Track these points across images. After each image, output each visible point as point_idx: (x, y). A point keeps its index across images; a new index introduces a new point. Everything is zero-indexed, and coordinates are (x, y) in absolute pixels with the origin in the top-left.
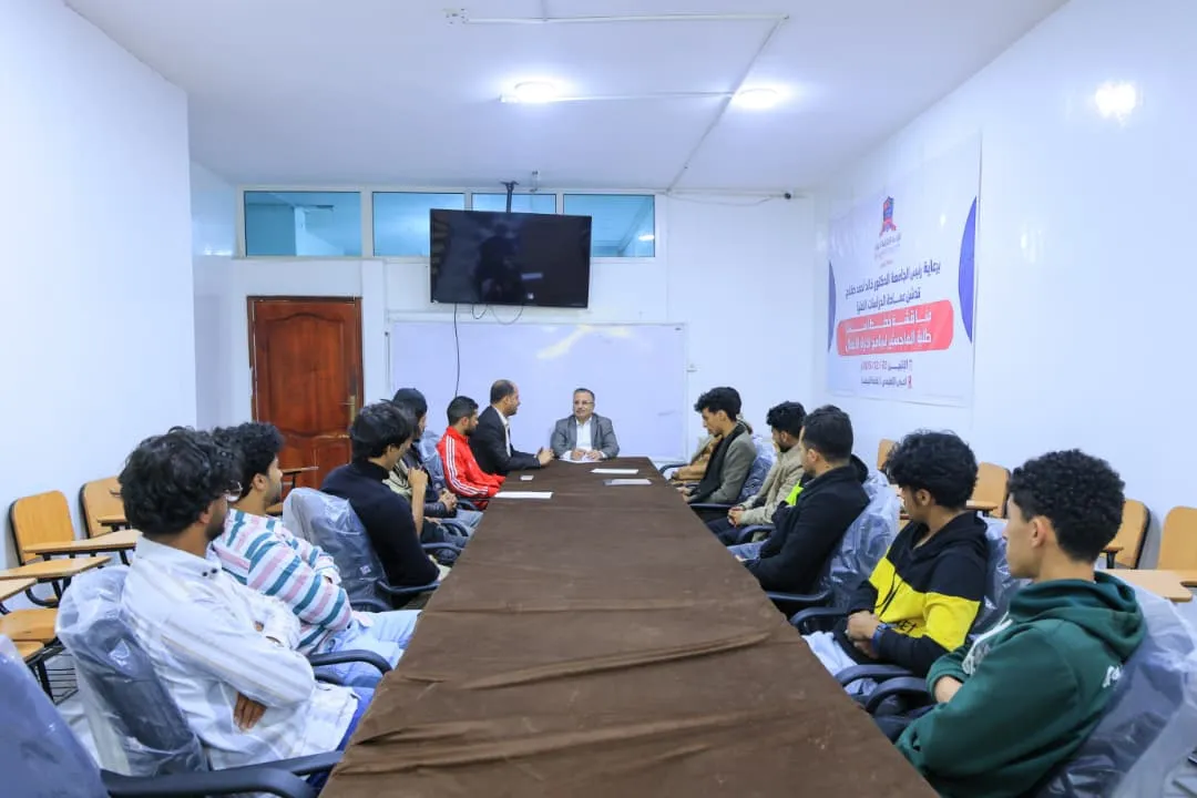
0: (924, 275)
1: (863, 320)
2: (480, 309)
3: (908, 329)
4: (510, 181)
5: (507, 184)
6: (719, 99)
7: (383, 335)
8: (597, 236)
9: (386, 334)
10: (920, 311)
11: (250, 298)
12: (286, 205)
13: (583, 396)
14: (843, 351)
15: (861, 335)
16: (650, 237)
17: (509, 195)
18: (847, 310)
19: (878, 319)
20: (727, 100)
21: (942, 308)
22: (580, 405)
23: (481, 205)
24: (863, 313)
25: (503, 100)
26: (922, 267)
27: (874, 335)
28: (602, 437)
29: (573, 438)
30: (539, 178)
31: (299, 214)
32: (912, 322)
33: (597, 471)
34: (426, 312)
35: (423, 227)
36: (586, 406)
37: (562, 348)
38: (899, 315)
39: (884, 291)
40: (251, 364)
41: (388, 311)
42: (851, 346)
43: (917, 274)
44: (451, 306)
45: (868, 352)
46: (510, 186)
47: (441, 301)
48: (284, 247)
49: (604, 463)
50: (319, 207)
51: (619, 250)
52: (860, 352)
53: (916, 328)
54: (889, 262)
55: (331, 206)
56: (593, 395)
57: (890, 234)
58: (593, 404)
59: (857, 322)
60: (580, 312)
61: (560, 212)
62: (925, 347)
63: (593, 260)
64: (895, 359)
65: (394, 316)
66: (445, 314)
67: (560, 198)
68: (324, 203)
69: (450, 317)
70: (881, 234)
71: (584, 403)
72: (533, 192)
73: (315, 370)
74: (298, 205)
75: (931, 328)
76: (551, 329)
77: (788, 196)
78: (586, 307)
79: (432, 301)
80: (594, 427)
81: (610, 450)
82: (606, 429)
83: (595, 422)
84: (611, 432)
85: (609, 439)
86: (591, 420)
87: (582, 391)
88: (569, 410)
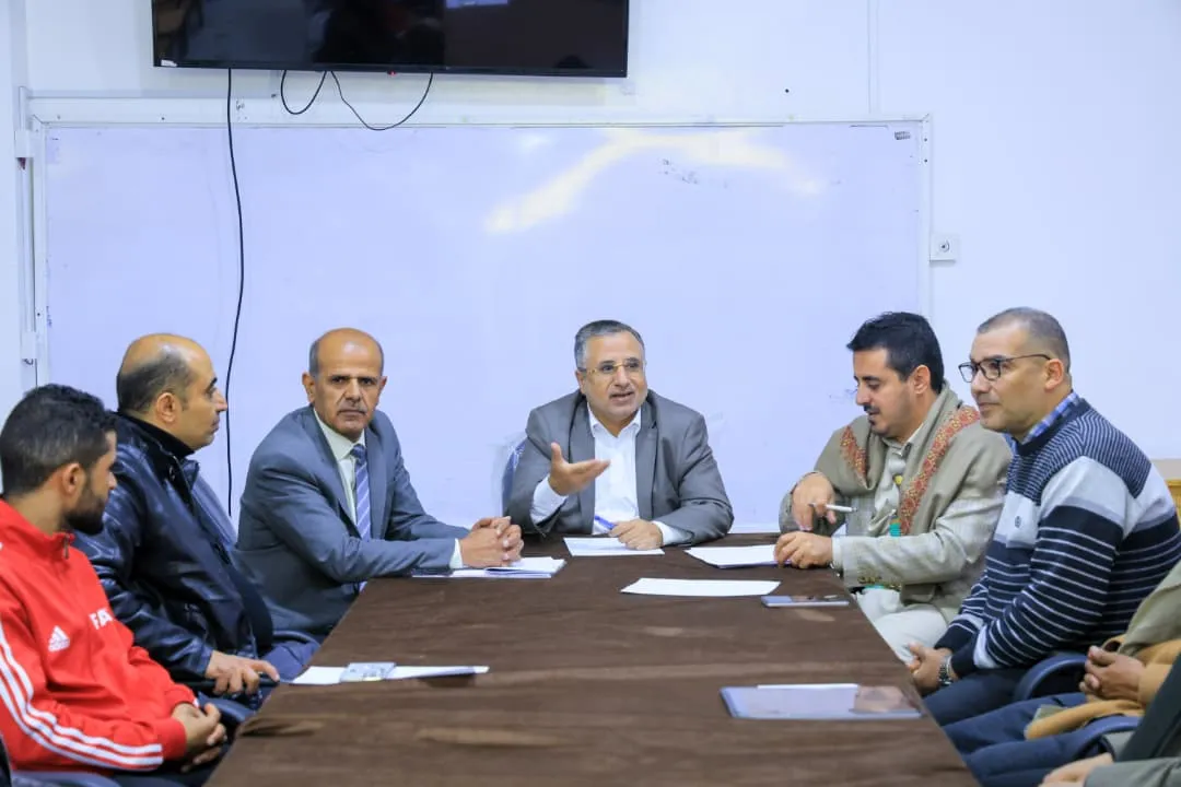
2: (302, 85)
7: (15, 163)
9: (22, 161)
22: (623, 376)
28: (675, 473)
33: (646, 586)
34: (148, 94)
37: (556, 198)
44: (217, 78)
47: (184, 61)
49: (674, 562)
60: (608, 88)
65: (46, 109)
66: (198, 98)
71: (632, 365)
76: (532, 142)
78: (624, 74)
79: (157, 63)
80: (649, 446)
81: (695, 517)
82: (682, 459)
83: (652, 422)
84: (705, 458)
85: (696, 483)
86: (637, 420)
87: (613, 325)
88: (567, 383)
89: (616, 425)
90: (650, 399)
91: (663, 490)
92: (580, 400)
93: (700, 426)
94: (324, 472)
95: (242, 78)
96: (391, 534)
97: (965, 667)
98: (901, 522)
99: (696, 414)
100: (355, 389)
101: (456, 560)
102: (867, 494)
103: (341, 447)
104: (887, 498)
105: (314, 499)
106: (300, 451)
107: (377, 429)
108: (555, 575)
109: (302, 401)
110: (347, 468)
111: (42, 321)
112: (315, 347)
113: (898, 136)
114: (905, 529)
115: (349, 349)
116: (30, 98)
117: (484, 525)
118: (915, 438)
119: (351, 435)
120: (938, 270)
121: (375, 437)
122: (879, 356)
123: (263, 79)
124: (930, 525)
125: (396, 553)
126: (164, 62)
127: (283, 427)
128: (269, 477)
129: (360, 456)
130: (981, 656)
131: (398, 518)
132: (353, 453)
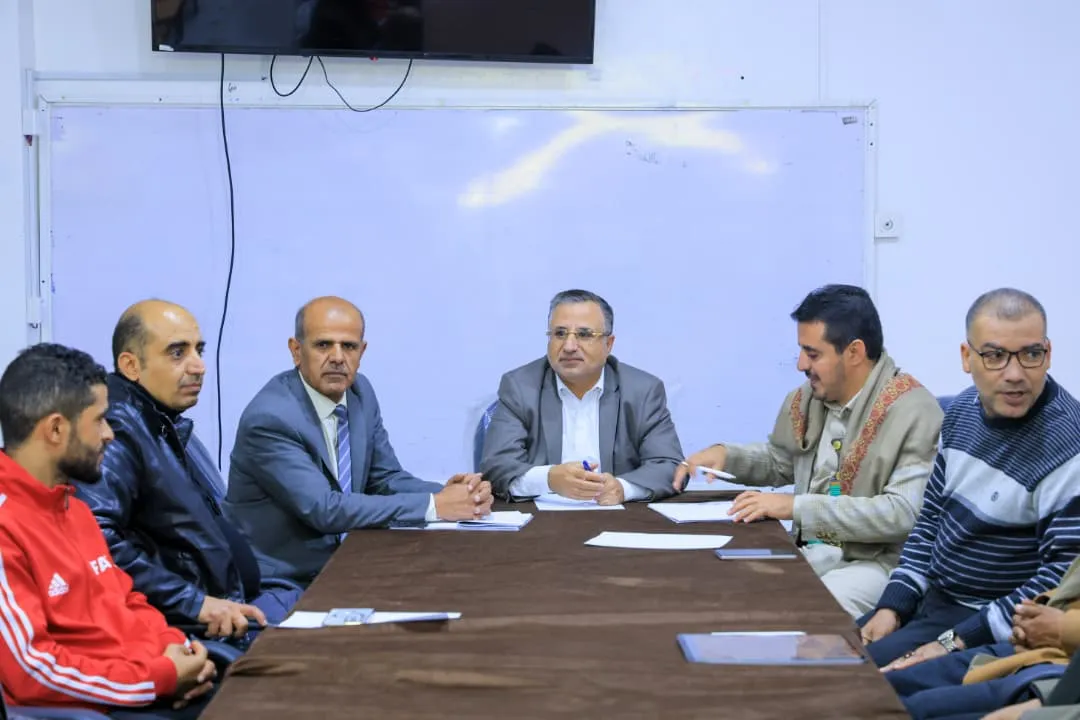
2: (290, 69)
7: (22, 140)
9: (29, 138)
13: (580, 314)
22: (571, 343)
33: (607, 539)
34: (147, 77)
36: (588, 345)
37: (527, 175)
41: (31, 77)
44: (211, 61)
47: (180, 46)
49: (636, 516)
56: (608, 310)
58: (608, 336)
65: (53, 91)
66: (193, 82)
69: (208, 92)
71: (584, 334)
76: (503, 124)
78: (590, 61)
79: (155, 48)
80: (612, 408)
81: (654, 475)
82: (642, 421)
83: (615, 388)
84: (663, 421)
85: (655, 443)
86: (600, 384)
87: (577, 295)
88: (537, 348)
89: (579, 387)
90: (611, 363)
91: (624, 451)
92: (546, 366)
93: (659, 391)
94: (308, 431)
95: (235, 63)
96: (370, 488)
99: (657, 379)
100: (338, 353)
101: (431, 513)
103: (324, 407)
105: (299, 456)
106: (286, 410)
107: (357, 390)
108: (523, 529)
109: (290, 364)
110: (330, 427)
111: (46, 288)
112: (301, 315)
113: (846, 121)
114: (846, 489)
115: (333, 316)
116: (37, 79)
117: (458, 481)
118: (855, 402)
119: (334, 396)
120: (884, 246)
121: (356, 399)
122: (818, 329)
123: (255, 64)
124: (877, 488)
125: (375, 506)
126: (161, 47)
127: (269, 388)
128: (257, 434)
129: (342, 415)
131: (377, 474)
132: (335, 412)
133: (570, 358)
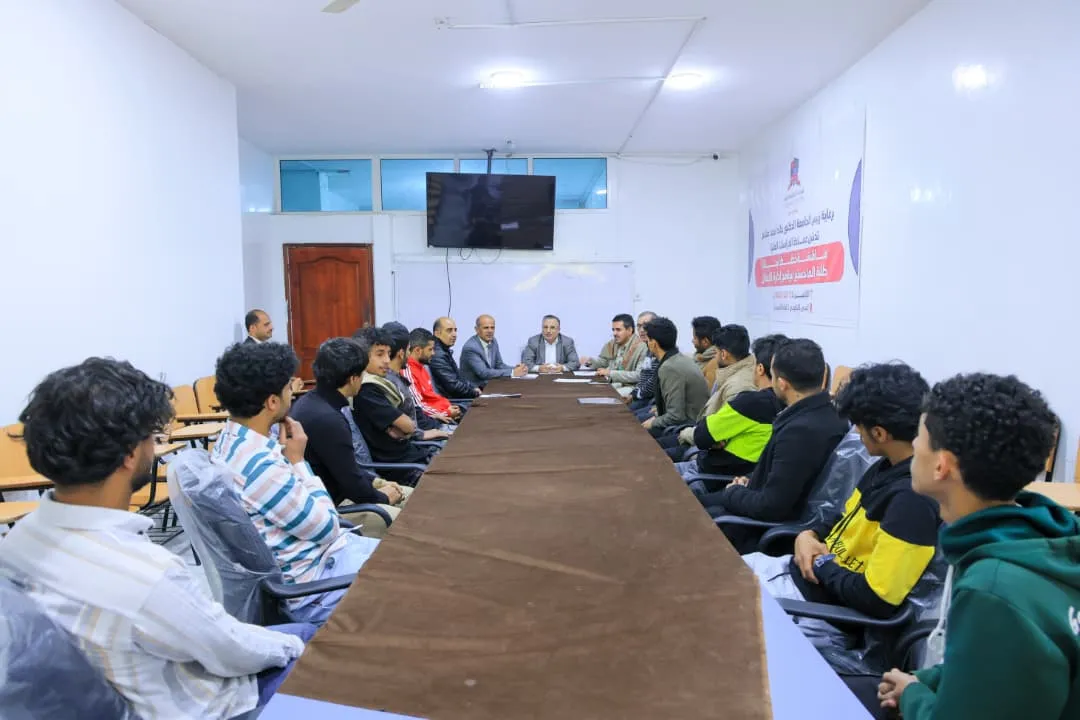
0: (822, 221)
1: (776, 257)
2: (466, 252)
3: (810, 265)
4: (490, 149)
5: (488, 152)
6: (655, 81)
7: (390, 274)
8: (560, 191)
9: (393, 272)
10: (819, 250)
11: (285, 245)
12: (314, 170)
13: (551, 322)
14: (759, 284)
15: (773, 270)
16: (603, 192)
17: (490, 159)
18: (763, 250)
19: (786, 257)
20: (661, 83)
21: (835, 249)
22: (548, 330)
23: (467, 168)
24: (775, 253)
25: (482, 87)
26: (820, 214)
27: (784, 270)
28: (566, 354)
29: (542, 355)
30: (513, 146)
31: (323, 178)
32: (813, 259)
33: (559, 380)
35: (421, 186)
36: (554, 330)
37: (532, 283)
38: (802, 253)
39: (791, 234)
40: (287, 298)
41: (394, 255)
42: (766, 279)
43: (816, 221)
44: (443, 250)
45: (779, 284)
46: (490, 153)
47: (435, 246)
48: (312, 205)
50: (340, 171)
51: (580, 203)
52: (773, 284)
53: (816, 264)
54: (796, 211)
55: (347, 171)
56: (559, 321)
57: (795, 188)
58: (559, 328)
59: (770, 260)
60: (547, 254)
61: (530, 173)
62: (822, 280)
63: (556, 211)
64: (800, 289)
65: (398, 258)
66: (439, 256)
67: (530, 161)
68: (342, 169)
69: (443, 258)
70: (789, 188)
71: (553, 327)
72: (509, 157)
73: (337, 301)
74: (323, 170)
75: (827, 263)
76: (524, 268)
77: (716, 157)
78: (552, 249)
79: (428, 246)
80: (559, 347)
81: (571, 365)
82: (568, 349)
83: (560, 342)
84: (573, 350)
86: (557, 340)
87: (550, 317)
88: (539, 331)
89: (551, 342)
90: (560, 335)
91: (563, 358)
92: (541, 336)
93: (572, 342)
94: (481, 351)
96: (496, 367)
97: (635, 398)
98: (624, 365)
100: (490, 330)
101: (512, 375)
102: (614, 358)
103: (485, 345)
104: (619, 359)
105: (478, 358)
107: (493, 341)
108: (536, 379)
109: (475, 333)
110: (486, 350)
112: (478, 320)
114: (624, 369)
115: (487, 320)
117: (518, 366)
118: (627, 345)
119: (487, 342)
120: (636, 303)
122: (620, 324)
123: (456, 251)
124: (631, 370)
125: (498, 372)
127: (471, 339)
128: (467, 353)
129: (489, 347)
130: (639, 396)
131: (498, 364)
133: (548, 334)
